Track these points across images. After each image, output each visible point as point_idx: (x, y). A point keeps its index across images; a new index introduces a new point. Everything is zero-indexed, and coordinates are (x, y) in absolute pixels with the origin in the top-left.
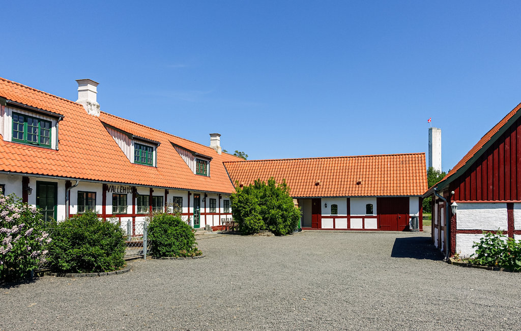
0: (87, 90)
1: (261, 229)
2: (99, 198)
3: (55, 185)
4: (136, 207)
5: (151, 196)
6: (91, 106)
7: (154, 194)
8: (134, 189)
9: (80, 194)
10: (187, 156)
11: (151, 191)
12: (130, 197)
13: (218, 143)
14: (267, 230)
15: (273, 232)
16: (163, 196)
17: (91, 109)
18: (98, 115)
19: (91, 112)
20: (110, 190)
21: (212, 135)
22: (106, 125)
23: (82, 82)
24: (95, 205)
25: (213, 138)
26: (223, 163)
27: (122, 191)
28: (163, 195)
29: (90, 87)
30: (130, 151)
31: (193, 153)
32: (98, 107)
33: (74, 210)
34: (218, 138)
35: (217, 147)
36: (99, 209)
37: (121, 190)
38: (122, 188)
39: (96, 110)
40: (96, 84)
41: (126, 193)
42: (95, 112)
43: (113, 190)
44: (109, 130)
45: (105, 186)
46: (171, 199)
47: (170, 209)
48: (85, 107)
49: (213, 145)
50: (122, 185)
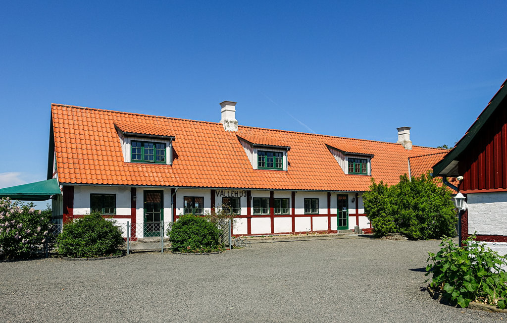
0: (225, 110)
1: (390, 232)
2: (207, 202)
4: (252, 209)
5: (272, 199)
6: (228, 123)
7: (275, 196)
8: (248, 193)
9: (187, 199)
10: (339, 156)
11: (272, 193)
12: (243, 200)
13: (407, 138)
14: (398, 232)
15: (407, 235)
16: (289, 199)
17: (229, 126)
18: (236, 130)
19: (228, 129)
20: (220, 194)
21: (399, 129)
22: (239, 138)
23: (223, 104)
24: (203, 207)
25: (400, 133)
26: (409, 158)
27: (234, 195)
28: (290, 196)
29: (227, 107)
31: (343, 152)
32: (235, 123)
33: (180, 212)
34: (406, 131)
35: (405, 142)
36: (207, 211)
37: (232, 194)
38: (233, 193)
39: (233, 126)
40: (234, 104)
41: (239, 196)
42: (233, 128)
43: (222, 193)
44: (242, 142)
45: (213, 192)
46: (300, 200)
47: (300, 211)
48: (225, 125)
49: (400, 140)
50: (233, 190)
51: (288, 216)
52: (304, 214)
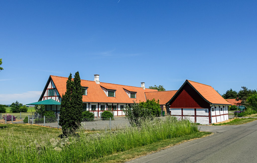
0: (96, 77)
2: (97, 106)
3: (86, 104)
4: (108, 108)
5: (112, 106)
7: (113, 105)
8: (107, 104)
9: (92, 106)
10: (127, 92)
11: (113, 104)
12: (106, 106)
13: (144, 86)
16: (117, 106)
18: (99, 84)
19: (97, 83)
22: (101, 86)
23: (95, 75)
25: (142, 84)
26: (145, 92)
30: (107, 93)
31: (129, 91)
32: (99, 81)
33: (90, 109)
34: (144, 84)
35: (143, 87)
40: (99, 75)
43: (101, 104)
44: (102, 88)
45: (99, 104)
46: (119, 106)
47: (119, 109)
48: (96, 82)
49: (142, 86)
50: (103, 103)
51: (116, 111)
52: (120, 110)
